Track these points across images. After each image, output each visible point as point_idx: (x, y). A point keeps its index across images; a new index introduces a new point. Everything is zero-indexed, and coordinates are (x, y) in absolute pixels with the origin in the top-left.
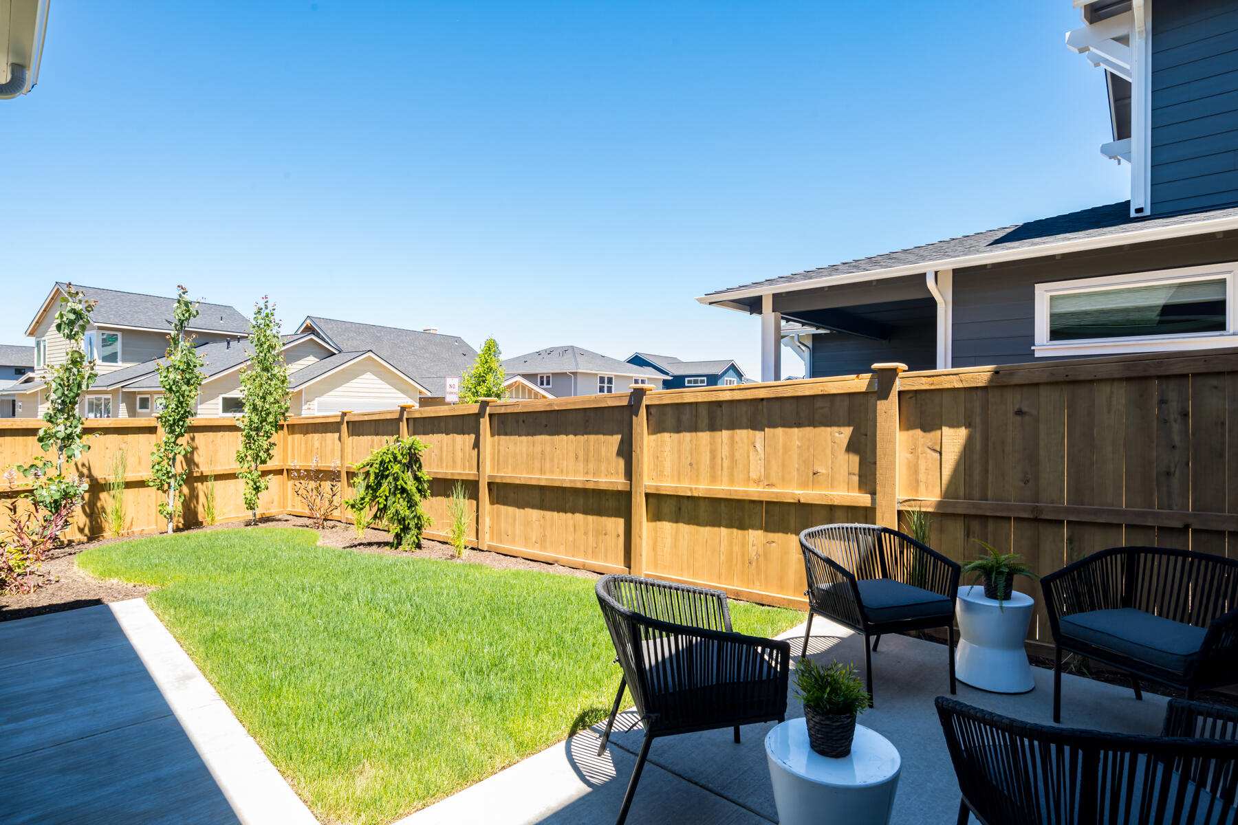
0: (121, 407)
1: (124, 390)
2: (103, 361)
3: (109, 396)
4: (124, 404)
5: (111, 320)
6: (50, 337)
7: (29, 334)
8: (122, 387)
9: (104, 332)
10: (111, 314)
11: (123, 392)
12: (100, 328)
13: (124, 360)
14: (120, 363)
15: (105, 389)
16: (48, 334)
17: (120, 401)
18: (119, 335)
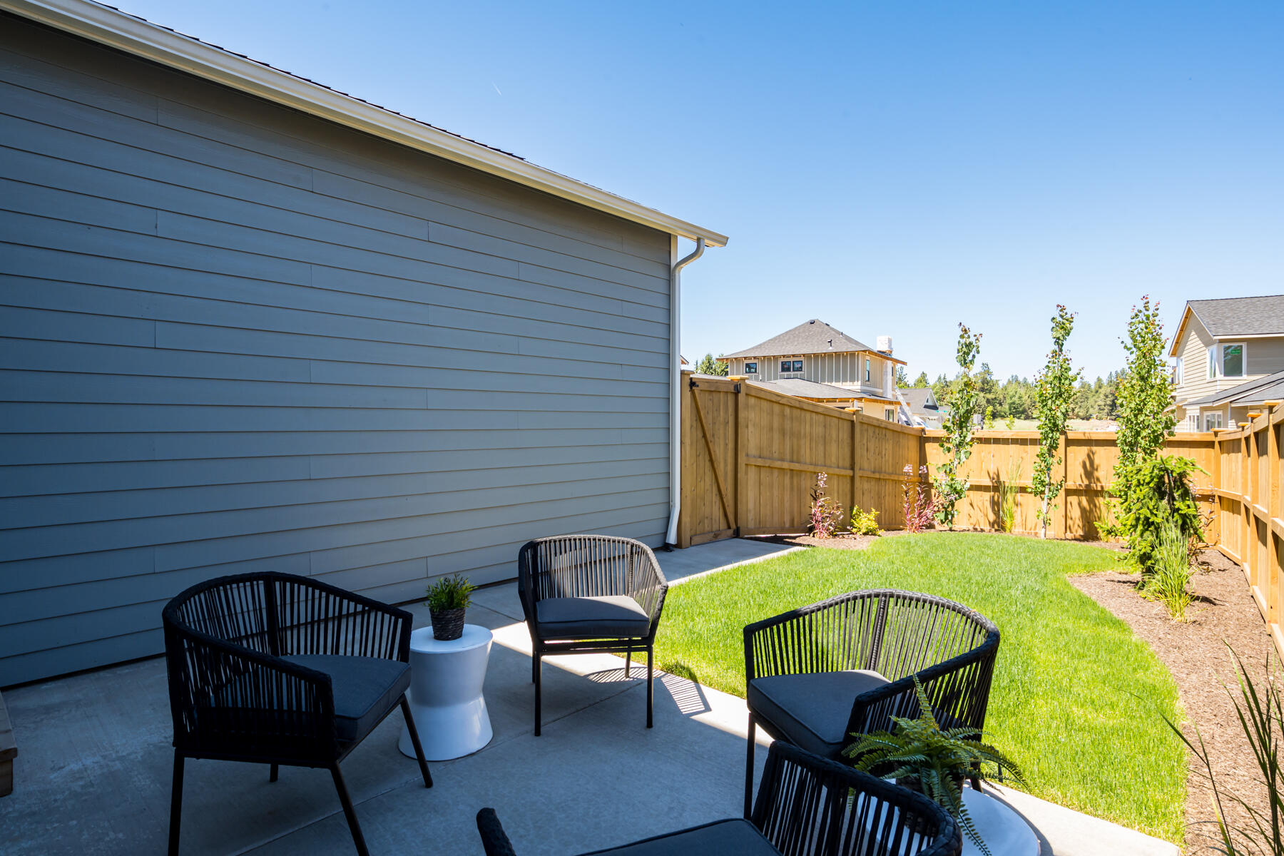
0: (1229, 424)
1: (1233, 405)
2: (1225, 376)
3: (1220, 413)
4: (1233, 421)
5: (1234, 331)
6: (1186, 356)
7: (1172, 354)
8: (1231, 402)
9: (1227, 345)
10: (1236, 325)
11: (1232, 408)
12: (1221, 341)
13: (1249, 373)
14: (1245, 376)
15: (1210, 405)
16: (1185, 352)
17: (1229, 417)
18: (1244, 345)
